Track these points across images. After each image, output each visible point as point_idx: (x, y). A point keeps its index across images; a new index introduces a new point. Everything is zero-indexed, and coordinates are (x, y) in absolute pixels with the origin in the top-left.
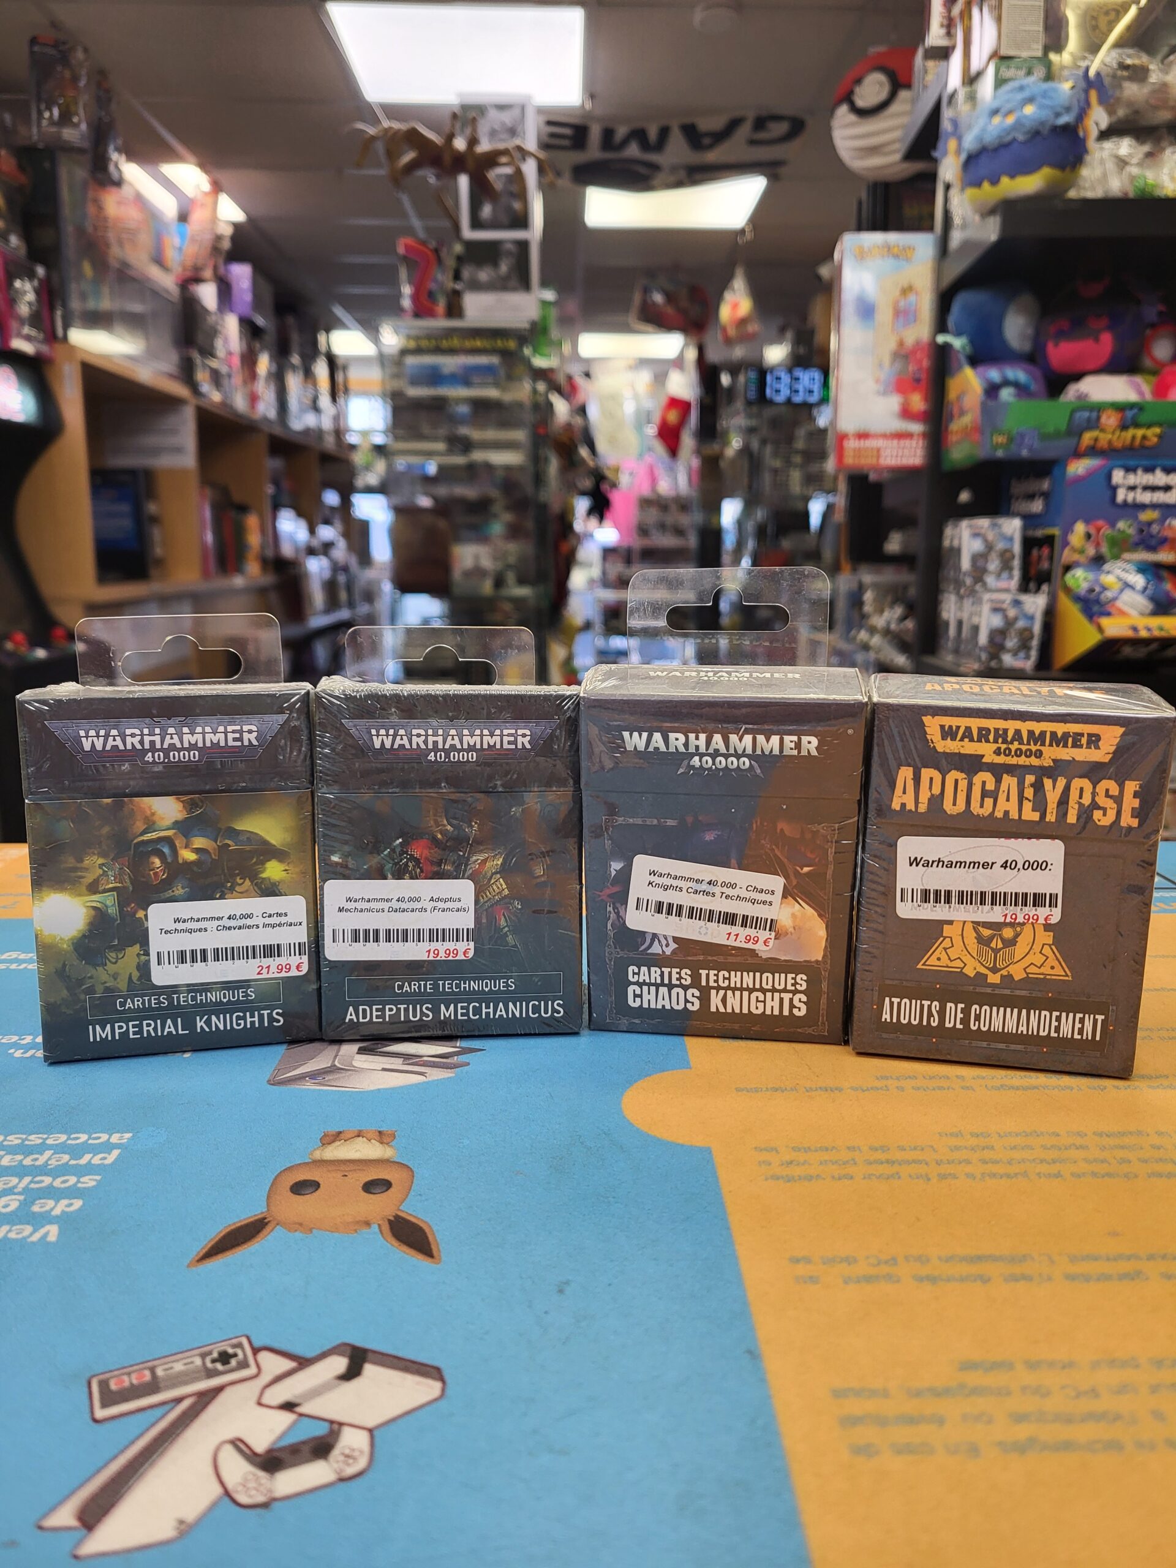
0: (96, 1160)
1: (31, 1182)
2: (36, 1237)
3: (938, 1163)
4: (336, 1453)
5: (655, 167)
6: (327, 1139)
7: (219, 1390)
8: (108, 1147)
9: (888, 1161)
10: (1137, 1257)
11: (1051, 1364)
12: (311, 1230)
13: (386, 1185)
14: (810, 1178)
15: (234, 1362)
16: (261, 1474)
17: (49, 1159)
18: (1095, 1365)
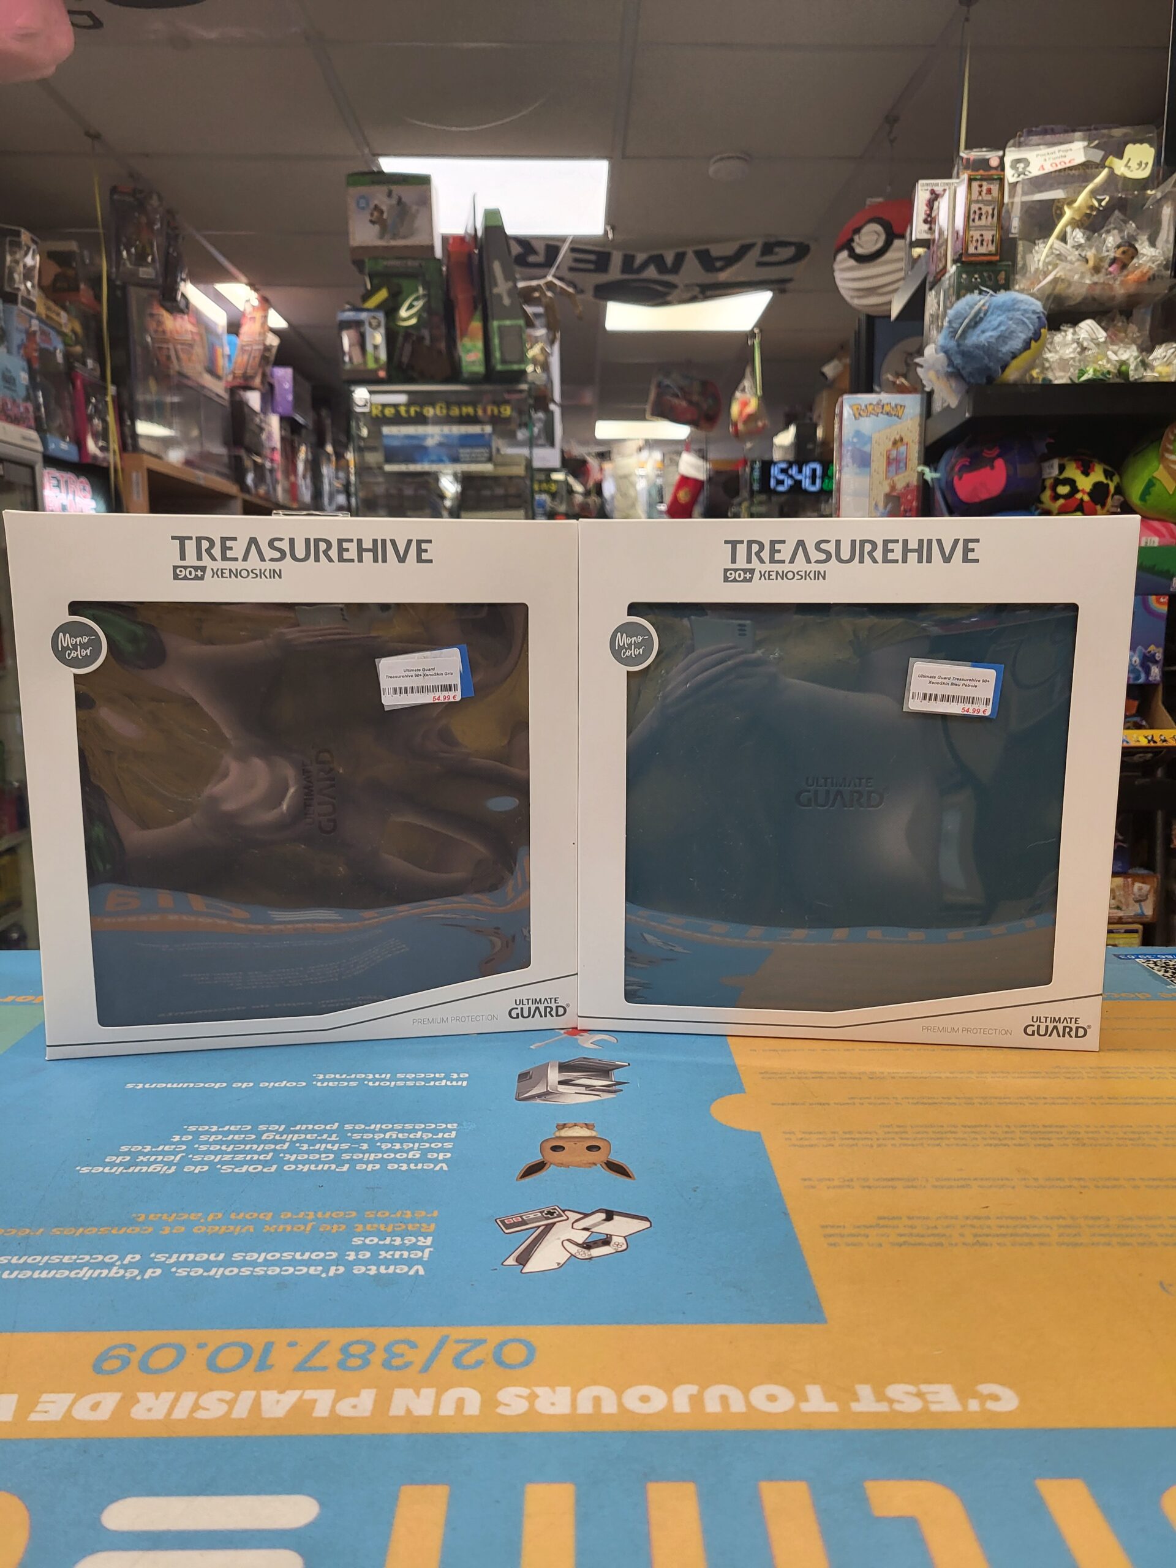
0: (446, 1136)
1: (420, 1145)
2: (437, 1168)
3: (878, 1139)
4: (612, 1243)
5: (673, 286)
6: (561, 1127)
7: (554, 1224)
8: (450, 1131)
9: (851, 1138)
10: (969, 1179)
11: (919, 1218)
12: (568, 1167)
13: (599, 1148)
14: (811, 1146)
15: (555, 1215)
16: (584, 1250)
17: (422, 1135)
18: (938, 1218)
